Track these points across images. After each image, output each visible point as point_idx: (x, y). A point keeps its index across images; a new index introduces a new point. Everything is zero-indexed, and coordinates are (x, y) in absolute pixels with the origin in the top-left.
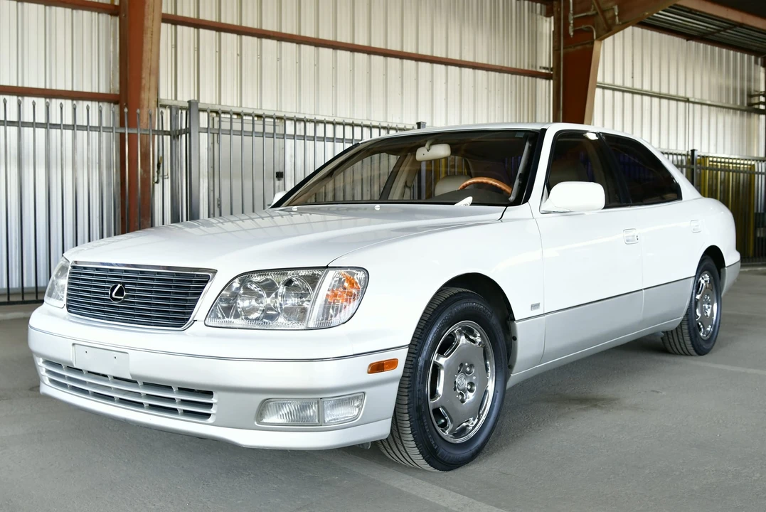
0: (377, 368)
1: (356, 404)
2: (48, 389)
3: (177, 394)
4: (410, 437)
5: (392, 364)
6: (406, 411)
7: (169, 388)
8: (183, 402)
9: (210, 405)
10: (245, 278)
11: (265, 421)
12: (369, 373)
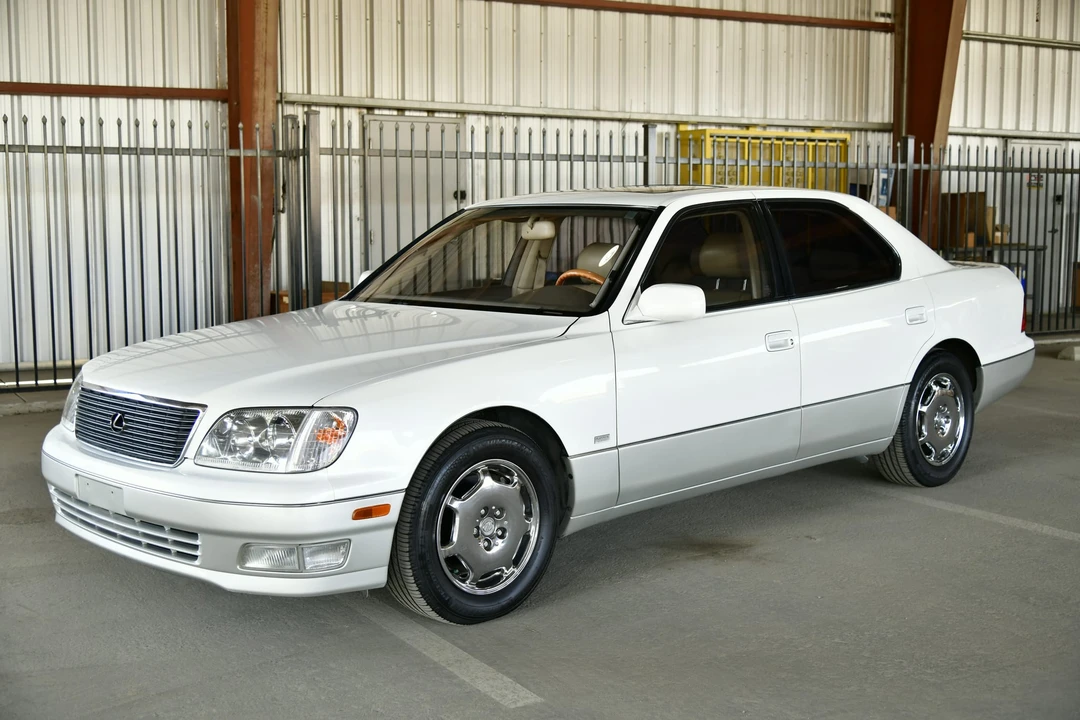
0: (362, 514)
1: (343, 550)
2: (62, 520)
3: (169, 534)
4: (414, 587)
5: (384, 509)
6: (408, 559)
7: (160, 527)
8: (176, 543)
9: (196, 547)
10: (238, 414)
11: (248, 565)
12: (354, 519)
